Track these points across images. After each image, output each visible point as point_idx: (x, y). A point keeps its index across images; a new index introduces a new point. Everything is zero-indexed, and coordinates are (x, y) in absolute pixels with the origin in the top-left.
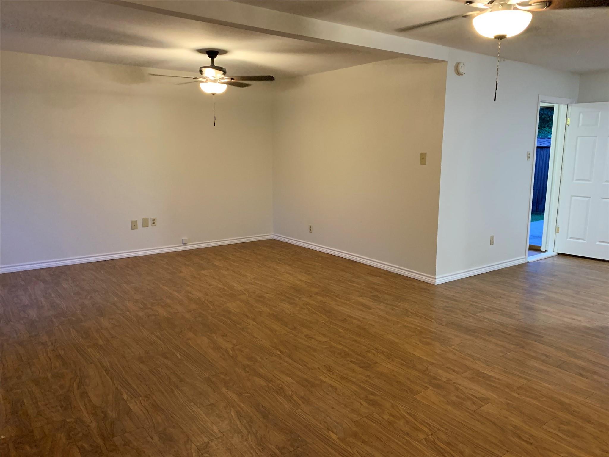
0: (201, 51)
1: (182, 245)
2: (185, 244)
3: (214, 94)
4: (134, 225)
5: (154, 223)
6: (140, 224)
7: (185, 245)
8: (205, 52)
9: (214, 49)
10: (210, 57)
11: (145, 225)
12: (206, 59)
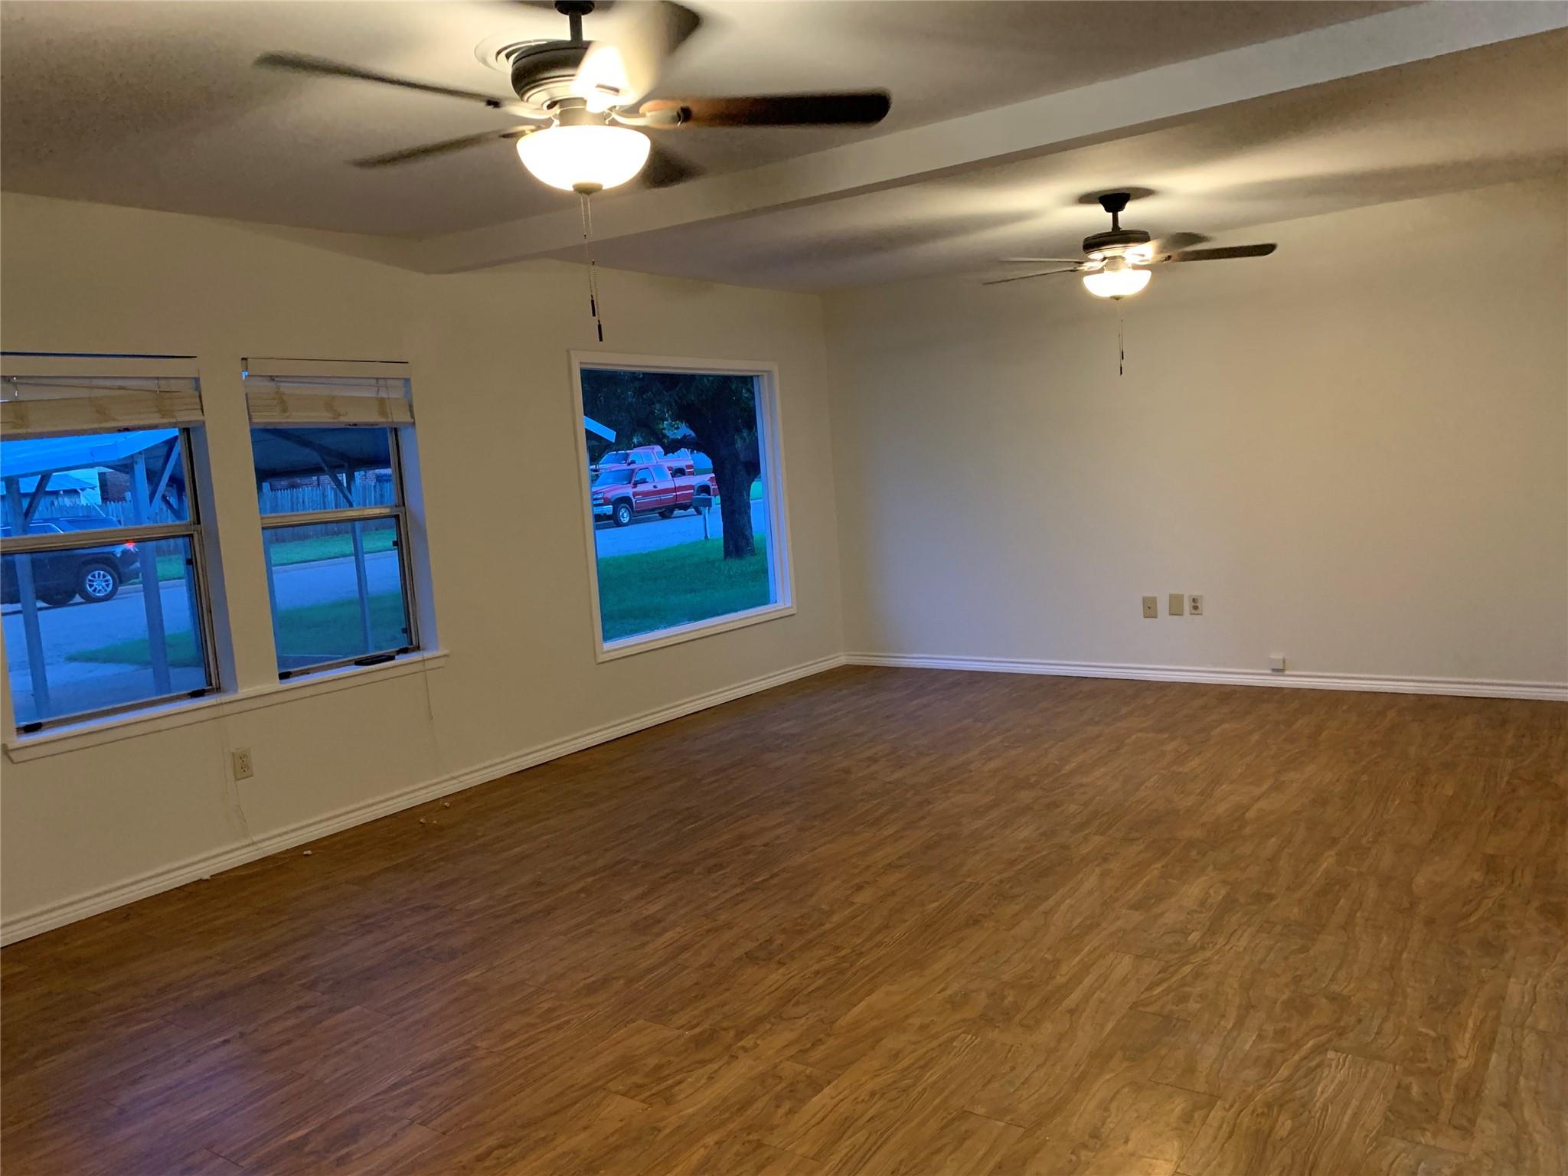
0: (1086, 199)
1: (1269, 672)
2: (1279, 671)
3: (1117, 298)
4: (1149, 608)
5: (1196, 608)
6: (1163, 606)
7: (1278, 673)
8: (1098, 201)
9: (1115, 190)
10: (1108, 210)
11: (1176, 608)
12: (1098, 217)
